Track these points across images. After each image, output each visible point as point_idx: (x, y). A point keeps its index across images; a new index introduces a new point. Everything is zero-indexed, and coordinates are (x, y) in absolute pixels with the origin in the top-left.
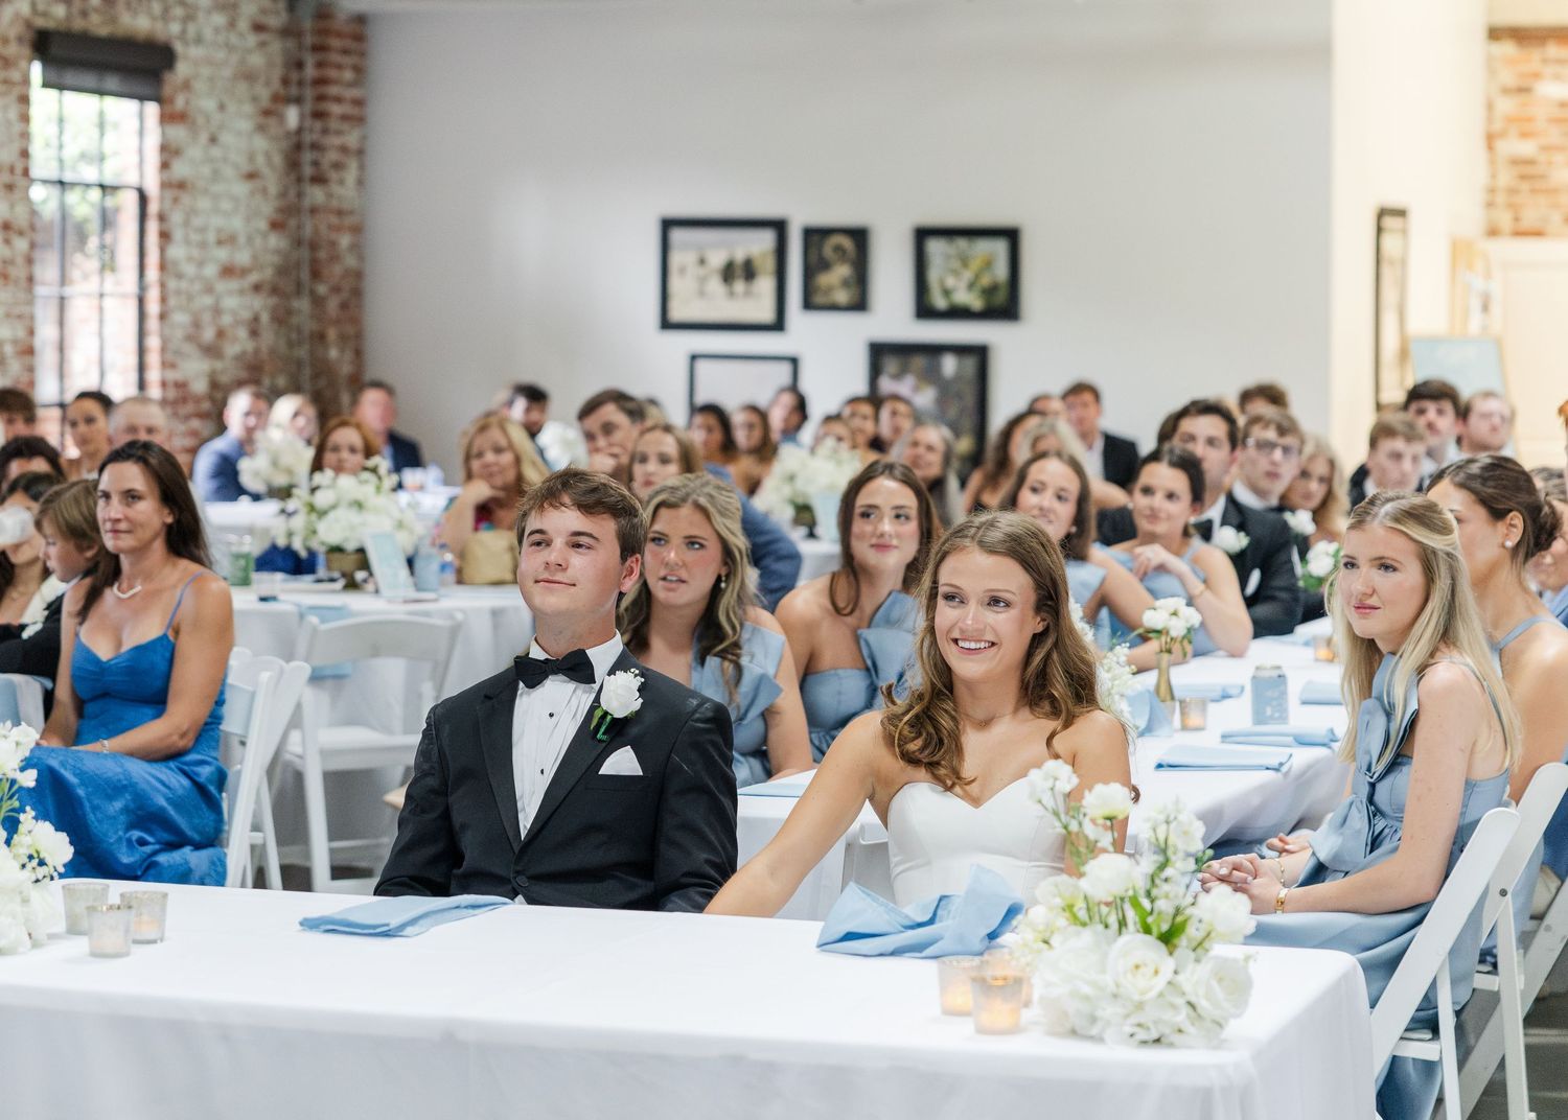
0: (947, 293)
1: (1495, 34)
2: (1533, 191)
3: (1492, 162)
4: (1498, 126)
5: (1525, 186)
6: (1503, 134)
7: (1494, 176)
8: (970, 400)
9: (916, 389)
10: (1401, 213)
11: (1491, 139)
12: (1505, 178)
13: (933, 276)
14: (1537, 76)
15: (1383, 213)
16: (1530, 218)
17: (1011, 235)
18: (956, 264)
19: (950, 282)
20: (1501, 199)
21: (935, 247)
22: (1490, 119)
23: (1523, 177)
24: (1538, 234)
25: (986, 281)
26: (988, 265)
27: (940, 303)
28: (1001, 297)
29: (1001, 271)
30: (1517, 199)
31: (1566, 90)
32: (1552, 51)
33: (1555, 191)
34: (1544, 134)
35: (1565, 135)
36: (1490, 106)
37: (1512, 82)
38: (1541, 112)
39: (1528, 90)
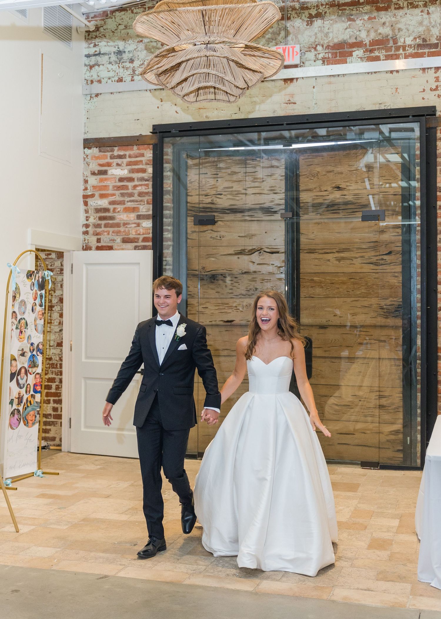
1: (87, 143)
2: (106, 226)
3: (87, 211)
4: (89, 192)
5: (103, 222)
6: (93, 196)
7: (87, 218)
11: (85, 197)
12: (93, 219)
14: (109, 165)
16: (105, 240)
20: (91, 230)
22: (86, 189)
23: (101, 218)
24: (110, 248)
30: (99, 230)
31: (123, 172)
32: (117, 152)
33: (118, 225)
34: (113, 195)
35: (122, 195)
36: (86, 182)
37: (96, 168)
38: (110, 184)
39: (105, 172)
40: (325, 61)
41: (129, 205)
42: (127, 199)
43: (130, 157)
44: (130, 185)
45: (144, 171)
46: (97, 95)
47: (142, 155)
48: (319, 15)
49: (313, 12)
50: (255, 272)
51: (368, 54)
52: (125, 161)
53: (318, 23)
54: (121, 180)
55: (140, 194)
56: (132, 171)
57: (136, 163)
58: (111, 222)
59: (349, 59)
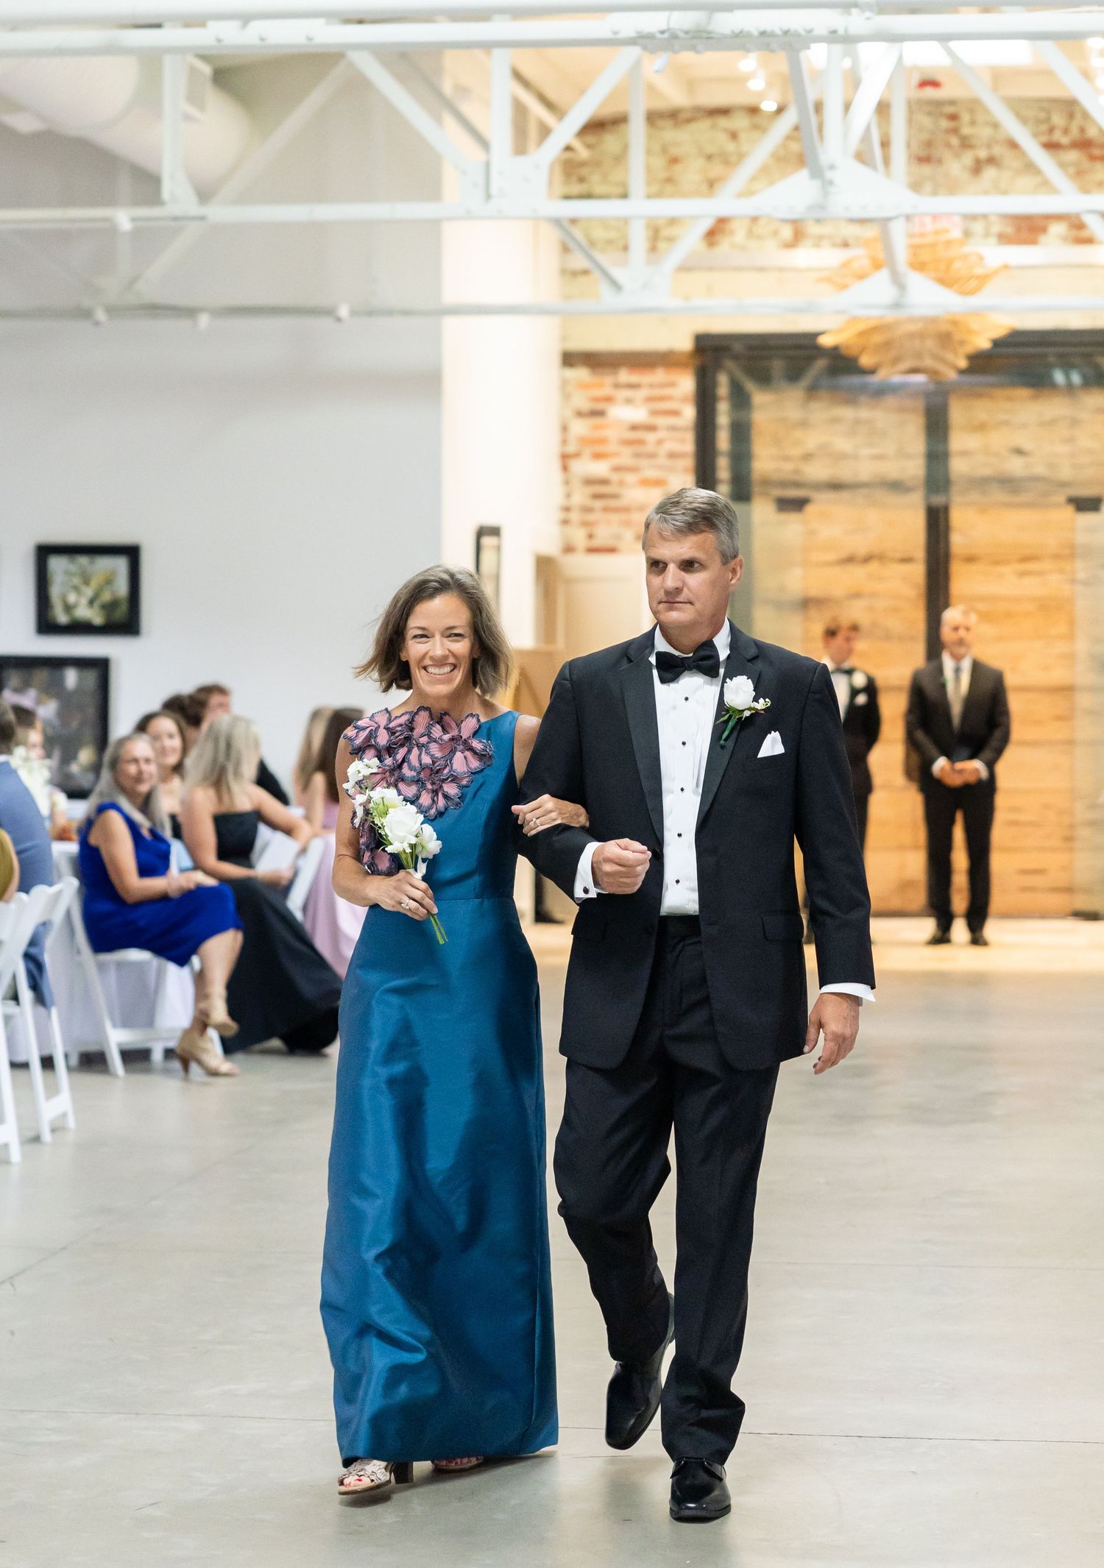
0: (68, 608)
1: (569, 359)
2: (606, 509)
3: (567, 482)
4: (571, 448)
5: (599, 504)
6: (577, 455)
7: (568, 496)
8: (91, 712)
9: (39, 702)
10: (495, 531)
11: (565, 458)
12: (580, 497)
13: (55, 591)
14: (609, 399)
15: (482, 532)
16: (604, 535)
17: (132, 553)
18: (76, 581)
19: (72, 598)
20: (575, 516)
21: (57, 565)
22: (564, 442)
23: (597, 496)
24: (611, 550)
25: (106, 597)
26: (109, 581)
27: (62, 618)
28: (122, 611)
29: (122, 588)
30: (591, 517)
31: (638, 414)
32: (624, 376)
33: (626, 510)
34: (616, 454)
35: (637, 455)
36: (565, 429)
37: (586, 405)
38: (613, 434)
39: (599, 413)
40: (1004, 239)
41: (651, 473)
42: (644, 463)
43: (651, 386)
44: (651, 437)
45: (675, 413)
46: (585, 272)
47: (672, 385)
48: (991, 161)
49: (983, 154)
50: (873, 595)
51: (1074, 233)
52: (641, 394)
53: (990, 173)
54: (634, 427)
55: (672, 455)
56: (655, 413)
57: (662, 399)
58: (612, 503)
59: (1043, 238)
